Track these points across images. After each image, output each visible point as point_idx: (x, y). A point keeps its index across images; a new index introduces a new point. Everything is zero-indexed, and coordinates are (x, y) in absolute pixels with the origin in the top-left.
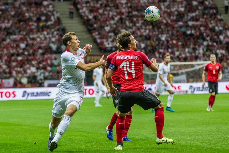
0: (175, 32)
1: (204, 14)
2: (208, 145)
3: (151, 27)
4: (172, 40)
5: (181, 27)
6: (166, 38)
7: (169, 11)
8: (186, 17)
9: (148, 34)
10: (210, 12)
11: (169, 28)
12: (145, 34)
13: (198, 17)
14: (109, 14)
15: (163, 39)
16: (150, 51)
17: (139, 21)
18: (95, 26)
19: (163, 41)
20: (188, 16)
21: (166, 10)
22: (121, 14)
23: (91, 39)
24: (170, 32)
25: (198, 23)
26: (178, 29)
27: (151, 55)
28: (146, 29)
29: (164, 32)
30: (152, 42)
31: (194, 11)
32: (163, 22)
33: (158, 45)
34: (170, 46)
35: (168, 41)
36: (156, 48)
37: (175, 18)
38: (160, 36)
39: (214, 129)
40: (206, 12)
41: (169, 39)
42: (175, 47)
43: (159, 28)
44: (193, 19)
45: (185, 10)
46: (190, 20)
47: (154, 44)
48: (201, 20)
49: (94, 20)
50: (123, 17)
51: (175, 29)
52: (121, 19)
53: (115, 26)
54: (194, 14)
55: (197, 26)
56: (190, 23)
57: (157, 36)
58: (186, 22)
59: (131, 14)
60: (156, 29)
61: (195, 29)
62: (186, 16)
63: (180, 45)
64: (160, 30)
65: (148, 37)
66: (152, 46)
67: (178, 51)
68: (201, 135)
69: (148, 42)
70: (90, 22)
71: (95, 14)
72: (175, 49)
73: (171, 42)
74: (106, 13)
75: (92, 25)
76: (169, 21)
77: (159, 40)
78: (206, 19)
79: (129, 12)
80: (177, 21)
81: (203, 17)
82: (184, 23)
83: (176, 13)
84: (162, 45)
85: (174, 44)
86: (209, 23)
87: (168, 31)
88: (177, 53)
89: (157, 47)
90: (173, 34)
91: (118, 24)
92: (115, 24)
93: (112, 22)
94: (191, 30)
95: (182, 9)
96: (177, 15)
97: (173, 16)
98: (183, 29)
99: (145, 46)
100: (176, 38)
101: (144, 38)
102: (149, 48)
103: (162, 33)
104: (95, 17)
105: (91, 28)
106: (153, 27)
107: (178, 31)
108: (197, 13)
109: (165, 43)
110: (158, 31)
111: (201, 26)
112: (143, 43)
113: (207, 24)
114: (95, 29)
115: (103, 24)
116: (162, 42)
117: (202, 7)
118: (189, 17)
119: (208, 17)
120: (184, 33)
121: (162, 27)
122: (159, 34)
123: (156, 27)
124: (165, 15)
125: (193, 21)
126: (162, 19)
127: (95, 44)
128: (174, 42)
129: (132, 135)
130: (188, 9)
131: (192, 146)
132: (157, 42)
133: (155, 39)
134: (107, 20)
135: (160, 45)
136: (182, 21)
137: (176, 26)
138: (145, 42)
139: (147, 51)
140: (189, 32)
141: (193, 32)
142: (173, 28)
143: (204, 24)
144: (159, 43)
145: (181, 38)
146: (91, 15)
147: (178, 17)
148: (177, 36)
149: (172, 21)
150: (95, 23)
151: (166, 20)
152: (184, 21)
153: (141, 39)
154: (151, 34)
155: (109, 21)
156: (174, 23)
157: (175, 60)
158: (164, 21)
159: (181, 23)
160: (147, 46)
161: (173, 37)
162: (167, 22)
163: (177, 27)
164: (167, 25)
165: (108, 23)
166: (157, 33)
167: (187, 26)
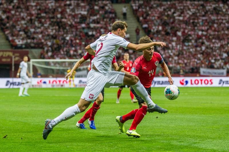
0: (78, 33)
1: (104, 18)
2: (104, 132)
3: (57, 27)
4: (76, 39)
5: (83, 28)
6: (70, 37)
7: (73, 14)
8: (88, 20)
9: (55, 34)
10: (109, 16)
11: (74, 30)
12: (51, 33)
13: (98, 20)
14: (20, 15)
15: (68, 38)
16: (56, 49)
17: (47, 22)
18: (8, 25)
19: (68, 41)
20: (90, 19)
21: (71, 13)
22: (31, 15)
23: (3, 36)
24: (74, 33)
25: (98, 25)
26: (81, 30)
27: (56, 52)
28: (52, 30)
29: (69, 33)
30: (58, 41)
31: (96, 15)
32: (67, 24)
33: (63, 43)
34: (74, 45)
35: (72, 41)
36: (61, 46)
37: (78, 20)
38: (65, 35)
39: (110, 119)
40: (106, 15)
41: (73, 39)
42: (78, 46)
43: (64, 28)
44: (94, 22)
45: (88, 14)
46: (92, 23)
47: (59, 43)
48: (101, 22)
49: (6, 20)
50: (33, 18)
51: (79, 30)
52: (31, 20)
53: (25, 26)
54: (95, 18)
55: (98, 28)
56: (92, 25)
57: (63, 35)
58: (88, 24)
59: (39, 16)
60: (61, 30)
61: (96, 31)
62: (88, 19)
63: (83, 45)
64: (65, 31)
65: (54, 36)
66: (58, 44)
67: (80, 49)
68: (98, 124)
69: (55, 41)
70: (4, 22)
71: (8, 14)
72: (78, 48)
73: (74, 41)
74: (17, 14)
75: (4, 25)
76: (73, 23)
77: (64, 39)
78: (106, 22)
79: (38, 14)
80: (80, 23)
81: (103, 21)
82: (86, 25)
83: (80, 16)
84: (67, 44)
85: (78, 43)
86: (108, 25)
87: (72, 32)
88: (80, 52)
89: (62, 45)
90: (76, 35)
91: (28, 24)
92: (25, 24)
93: (23, 22)
94: (93, 31)
95: (85, 13)
96: (81, 18)
97: (77, 18)
98: (86, 31)
99: (51, 44)
100: (79, 38)
101: (50, 37)
102: (55, 46)
103: (67, 33)
104: (8, 18)
105: (4, 27)
106: (59, 28)
107: (81, 32)
108: (98, 16)
109: (70, 42)
110: (64, 31)
111: (101, 28)
112: (50, 41)
113: (107, 27)
114: (7, 28)
115: (15, 24)
116: (66, 41)
117: (103, 12)
118: (91, 20)
119: (108, 20)
120: (87, 34)
121: (67, 28)
122: (64, 34)
123: (61, 28)
124: (70, 17)
125: (95, 23)
126: (67, 21)
127: (7, 42)
128: (78, 41)
129: (38, 122)
130: (90, 13)
131: (90, 133)
132: (62, 41)
133: (60, 38)
134: (18, 20)
135: (65, 43)
136: (85, 23)
137: (79, 27)
138: (52, 40)
139: (53, 49)
140: (90, 33)
141: (94, 33)
142: (77, 29)
143: (104, 26)
144: (64, 42)
145: (83, 38)
146: (4, 15)
147: (81, 20)
148: (80, 36)
149: (76, 23)
150: (8, 22)
151: (70, 21)
152: (86, 23)
153: (48, 38)
154: (57, 33)
155: (20, 21)
156: (77, 25)
157: (78, 57)
158: (69, 23)
159: (83, 25)
160: (53, 44)
161: (77, 37)
162: (72, 24)
163: (80, 29)
164: (71, 26)
165: (19, 23)
166: (62, 33)
167: (89, 28)
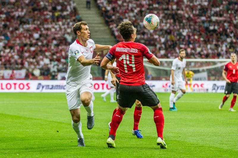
0: (197, 27)
1: (228, 9)
2: (228, 146)
3: (172, 21)
4: (194, 35)
5: (203, 22)
6: (187, 33)
7: (191, 4)
8: (209, 12)
9: (169, 29)
10: (235, 7)
11: (192, 23)
12: (165, 28)
13: (221, 13)
14: (128, 6)
15: (185, 33)
16: (170, 46)
17: (160, 14)
18: (113, 17)
19: (185, 36)
20: (211, 10)
21: (189, 3)
22: (141, 6)
23: (108, 31)
24: (192, 27)
25: (221, 19)
26: (201, 24)
27: (171, 50)
28: (166, 23)
29: (186, 27)
30: (173, 37)
31: (218, 6)
32: (185, 16)
33: (179, 40)
34: (192, 42)
35: (189, 36)
36: (176, 43)
37: (197, 12)
38: (181, 30)
39: (235, 130)
40: (231, 7)
41: (191, 34)
42: (197, 43)
43: (180, 22)
44: (216, 14)
45: (208, 5)
46: (213, 15)
47: (174, 39)
48: (225, 15)
49: (112, 12)
50: (143, 9)
51: (197, 24)
52: (141, 11)
53: (134, 19)
54: (218, 9)
55: (221, 21)
56: (214, 19)
57: (178, 30)
58: (209, 17)
59: (151, 7)
60: (177, 23)
61: (218, 25)
62: (209, 10)
63: (202, 41)
64: (182, 24)
65: (168, 31)
66: (173, 41)
67: (199, 46)
68: (221, 136)
69: (169, 37)
70: (109, 14)
71: (114, 5)
72: (197, 45)
73: (192, 38)
74: (125, 4)
75: (110, 17)
76: (191, 16)
77: (180, 34)
78: (231, 14)
79: (149, 5)
80: (200, 15)
81: (227, 13)
82: (207, 18)
83: (199, 7)
84: (183, 40)
85: (196, 40)
86: (233, 19)
87: (190, 25)
88: (199, 50)
89: (178, 42)
90: (195, 30)
91: (137, 17)
92: (135, 16)
93: (131, 14)
94: (215, 26)
95: (206, 4)
96: (200, 10)
97: (196, 10)
98: (206, 25)
99: (165, 40)
100: (198, 33)
101: (164, 32)
102: (169, 43)
103: (184, 28)
104: (113, 9)
105: (109, 20)
106: (175, 21)
107: (200, 26)
108: (221, 8)
109: (187, 38)
110: (180, 26)
111: (225, 21)
112: (163, 37)
113: (231, 20)
114: (112, 21)
115: (121, 17)
116: (183, 37)
117: (227, 2)
118: (213, 12)
119: (233, 12)
120: (207, 29)
121: (184, 21)
122: (180, 29)
123: (177, 21)
124: (188, 9)
125: (217, 16)
126: (184, 13)
127: (113, 37)
128: (196, 37)
129: (148, 133)
130: (211, 4)
131: (211, 147)
132: (178, 37)
133: (175, 34)
134: (126, 12)
135: (181, 40)
136: (205, 16)
137: (198, 20)
138: (165, 36)
139: (167, 46)
140: (212, 28)
141: (216, 27)
142: (195, 23)
143: (229, 19)
144: (180, 38)
145: (203, 34)
146: (109, 6)
147: (201, 12)
149: (194, 15)
150: (113, 15)
151: (188, 14)
152: (207, 16)
153: (161, 33)
154: (172, 28)
155: (128, 13)
156: (196, 18)
157: (196, 56)
158: (186, 15)
159: (203, 18)
160: (167, 41)
161: (195, 32)
162: (189, 17)
163: (200, 22)
164: (189, 19)
165: (127, 15)
166: (178, 27)
167: (210, 22)
